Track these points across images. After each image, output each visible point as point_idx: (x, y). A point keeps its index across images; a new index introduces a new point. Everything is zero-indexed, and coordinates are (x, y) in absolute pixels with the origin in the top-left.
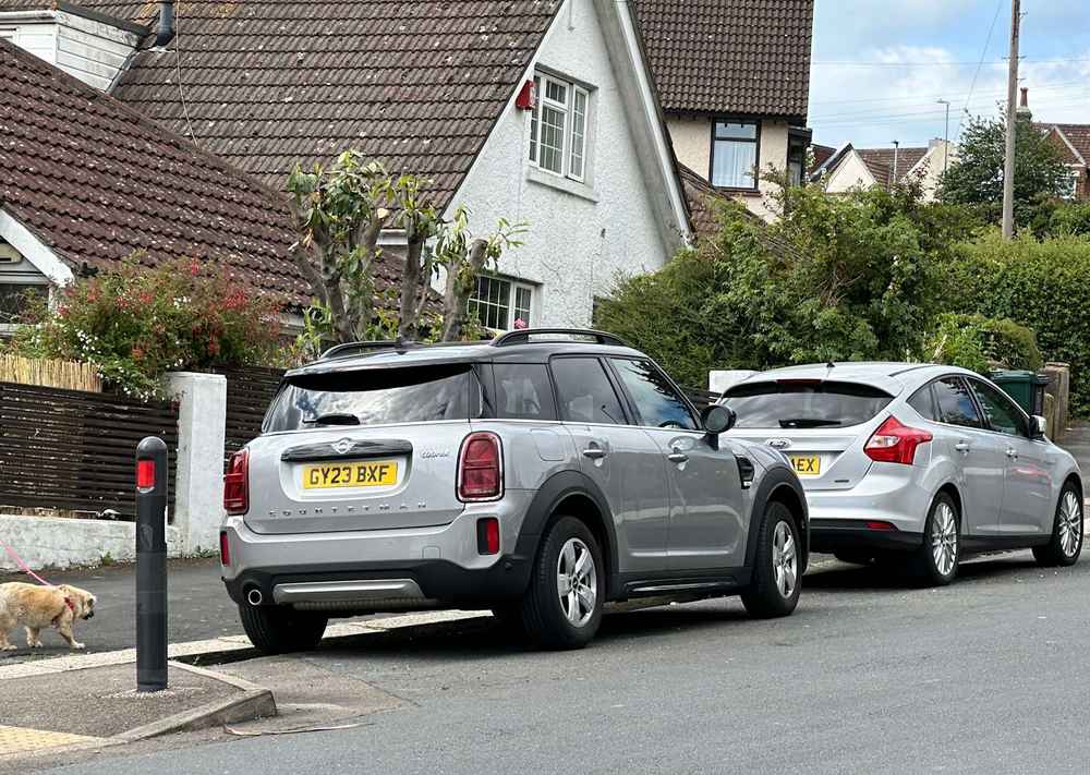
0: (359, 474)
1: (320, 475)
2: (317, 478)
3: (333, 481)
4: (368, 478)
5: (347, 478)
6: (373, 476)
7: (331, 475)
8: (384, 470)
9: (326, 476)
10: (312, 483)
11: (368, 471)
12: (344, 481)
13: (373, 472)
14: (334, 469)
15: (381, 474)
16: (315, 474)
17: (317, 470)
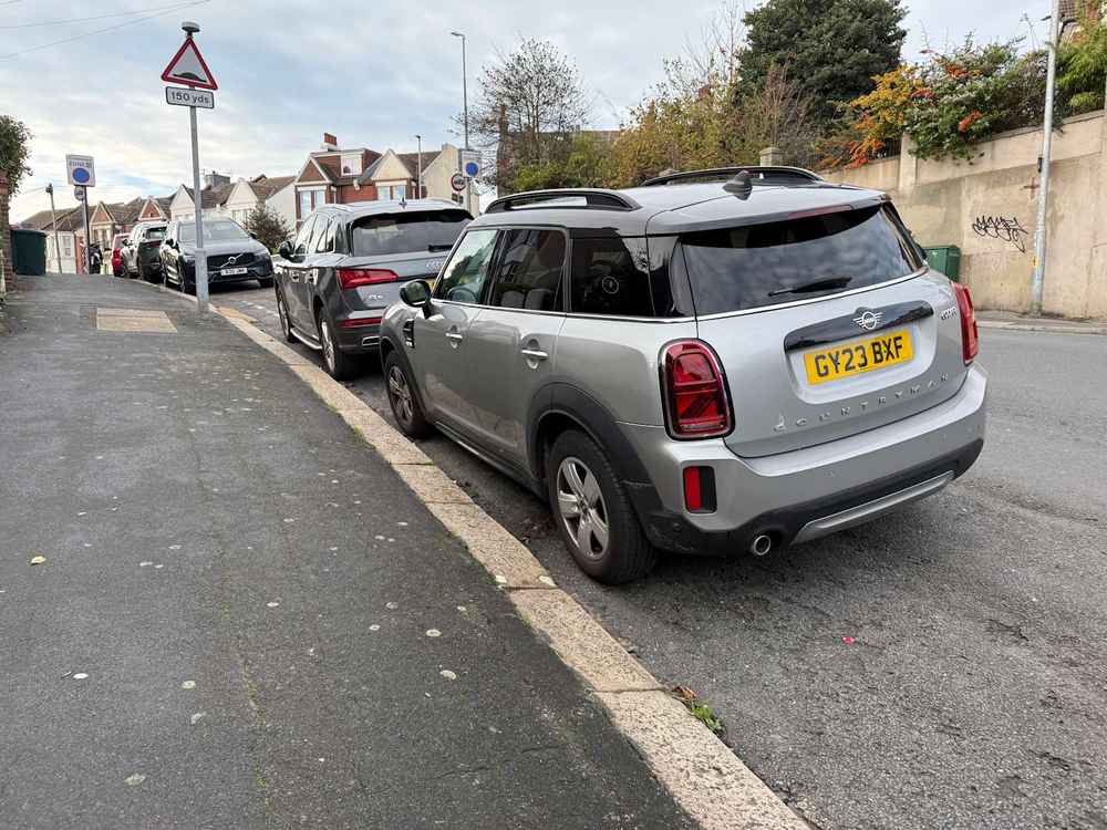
0: (875, 353)
1: (828, 362)
2: (826, 367)
3: (848, 368)
4: (885, 355)
5: (862, 361)
6: (890, 353)
7: (843, 360)
8: (899, 343)
9: (836, 363)
10: (821, 375)
11: (882, 346)
12: (861, 366)
13: (888, 348)
14: (843, 353)
15: (898, 347)
16: (822, 363)
17: (824, 357)
